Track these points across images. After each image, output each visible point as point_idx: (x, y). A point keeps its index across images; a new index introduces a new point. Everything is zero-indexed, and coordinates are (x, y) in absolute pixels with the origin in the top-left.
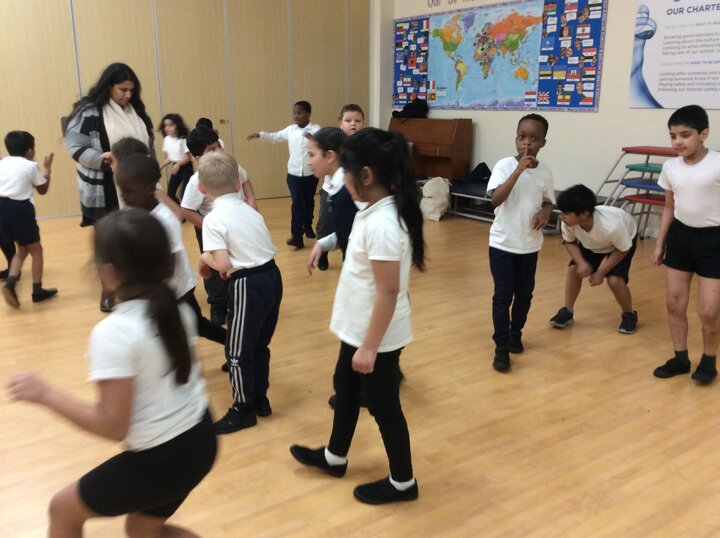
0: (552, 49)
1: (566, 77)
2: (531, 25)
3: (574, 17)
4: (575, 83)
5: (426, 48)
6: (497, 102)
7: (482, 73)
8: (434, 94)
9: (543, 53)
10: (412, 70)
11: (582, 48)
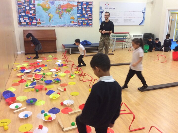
0: (81, 13)
1: (85, 19)
2: (74, 7)
3: (86, 6)
4: (87, 21)
5: (34, 9)
6: (65, 25)
7: (59, 17)
8: (40, 23)
9: (78, 14)
10: (28, 15)
11: (88, 13)
